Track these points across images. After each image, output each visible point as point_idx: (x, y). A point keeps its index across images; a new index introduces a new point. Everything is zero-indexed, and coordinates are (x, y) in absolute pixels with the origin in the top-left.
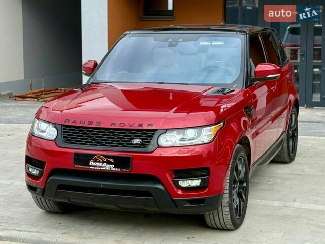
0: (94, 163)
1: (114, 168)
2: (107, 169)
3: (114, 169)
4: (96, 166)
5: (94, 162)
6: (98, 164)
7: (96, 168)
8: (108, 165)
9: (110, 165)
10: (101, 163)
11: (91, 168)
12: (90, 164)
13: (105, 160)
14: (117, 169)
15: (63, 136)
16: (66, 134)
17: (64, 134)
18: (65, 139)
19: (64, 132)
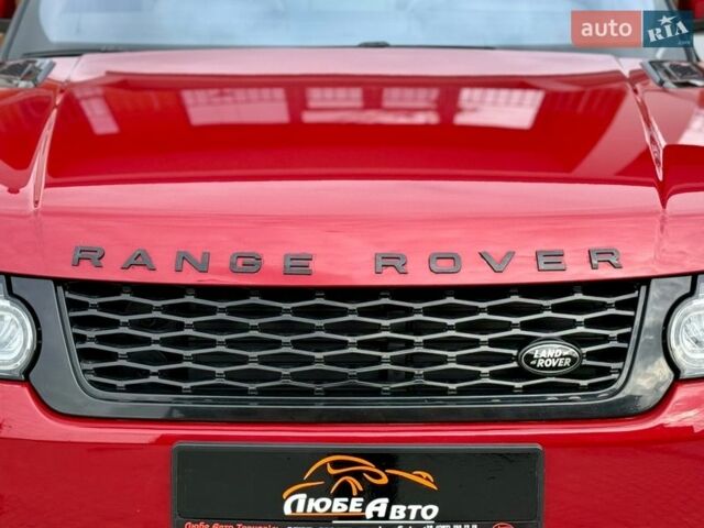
0: (314, 504)
1: (439, 522)
4: (327, 520)
5: (313, 493)
6: (338, 506)
9: (414, 508)
10: (356, 502)
12: (287, 510)
13: (384, 480)
15: (74, 347)
16: (91, 333)
17: (79, 338)
18: (91, 366)
19: (75, 322)
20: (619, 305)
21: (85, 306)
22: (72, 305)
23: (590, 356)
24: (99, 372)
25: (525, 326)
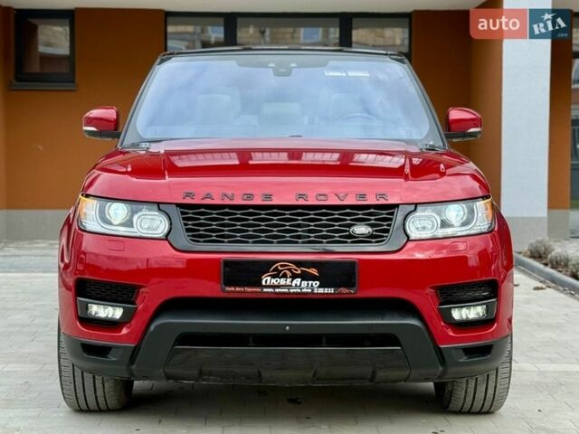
0: (273, 281)
1: (319, 287)
2: (304, 290)
3: (321, 290)
4: (278, 287)
5: (273, 277)
6: (282, 281)
7: (277, 290)
8: (305, 283)
9: (310, 283)
10: (289, 280)
11: (265, 290)
12: (264, 283)
13: (299, 272)
14: (326, 290)
15: (184, 227)
16: (190, 223)
17: (186, 225)
18: (190, 234)
19: (184, 219)
20: (387, 214)
21: (187, 213)
22: (183, 213)
23: (376, 231)
24: (193, 236)
25: (351, 220)
